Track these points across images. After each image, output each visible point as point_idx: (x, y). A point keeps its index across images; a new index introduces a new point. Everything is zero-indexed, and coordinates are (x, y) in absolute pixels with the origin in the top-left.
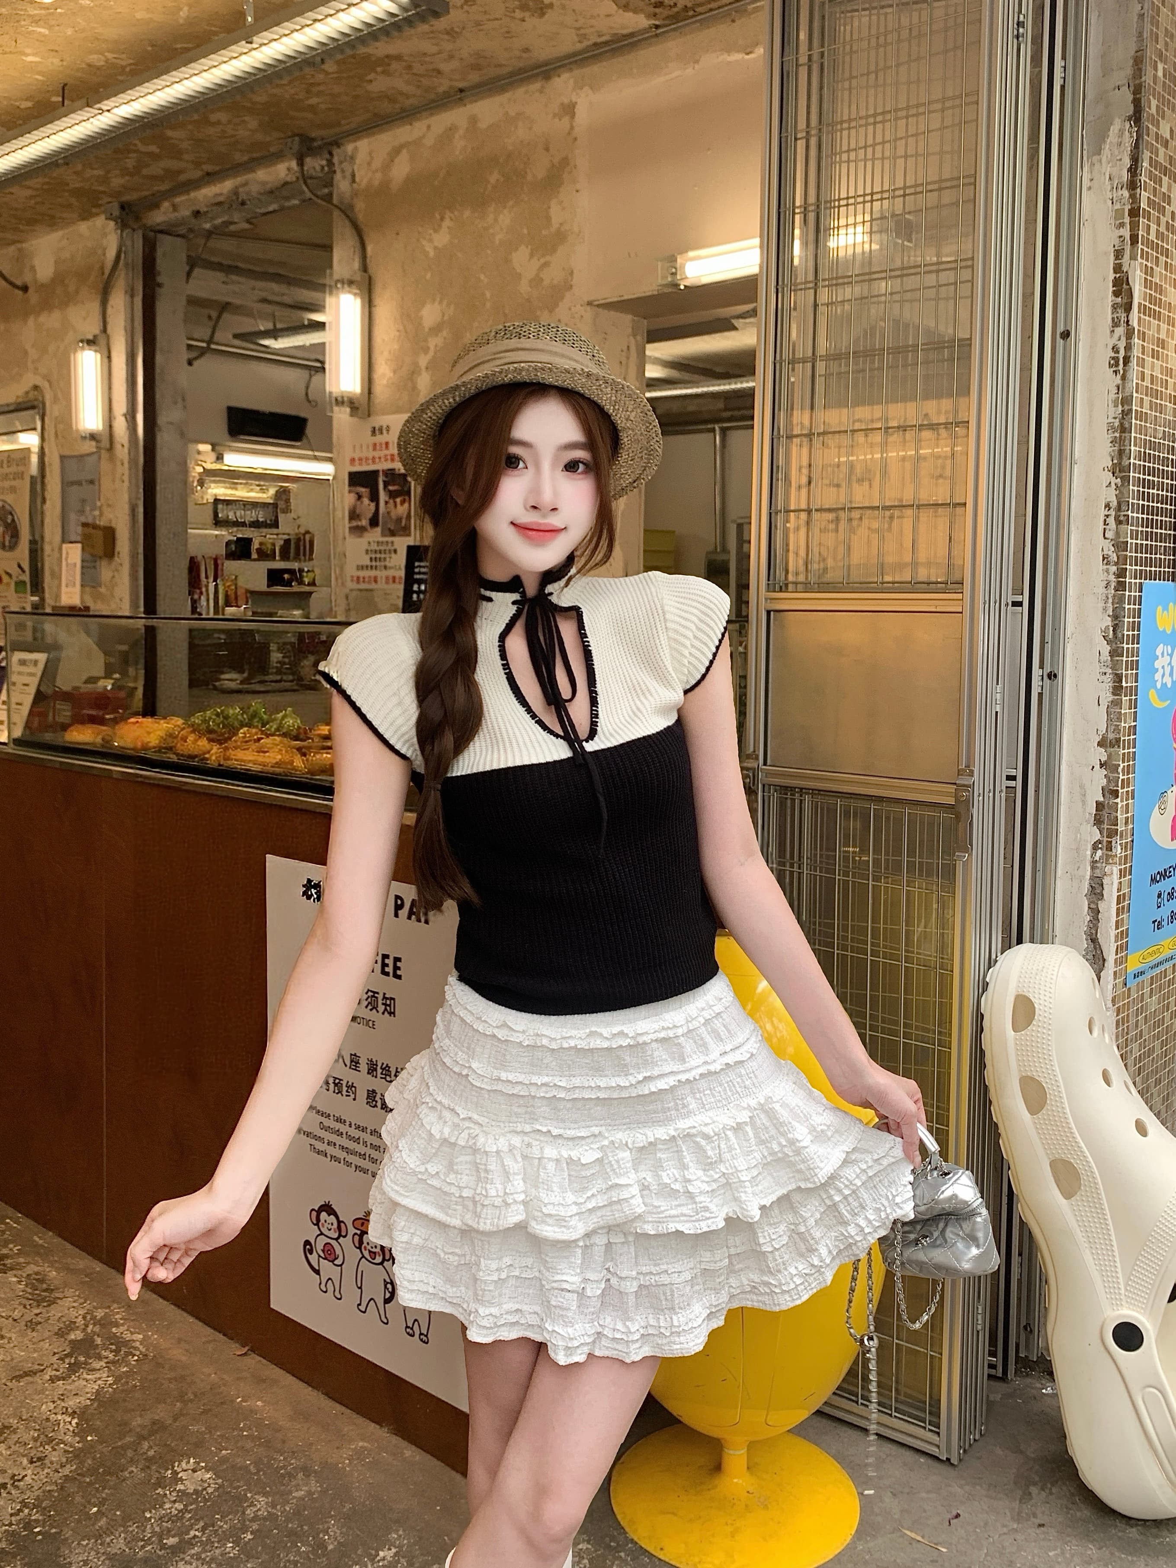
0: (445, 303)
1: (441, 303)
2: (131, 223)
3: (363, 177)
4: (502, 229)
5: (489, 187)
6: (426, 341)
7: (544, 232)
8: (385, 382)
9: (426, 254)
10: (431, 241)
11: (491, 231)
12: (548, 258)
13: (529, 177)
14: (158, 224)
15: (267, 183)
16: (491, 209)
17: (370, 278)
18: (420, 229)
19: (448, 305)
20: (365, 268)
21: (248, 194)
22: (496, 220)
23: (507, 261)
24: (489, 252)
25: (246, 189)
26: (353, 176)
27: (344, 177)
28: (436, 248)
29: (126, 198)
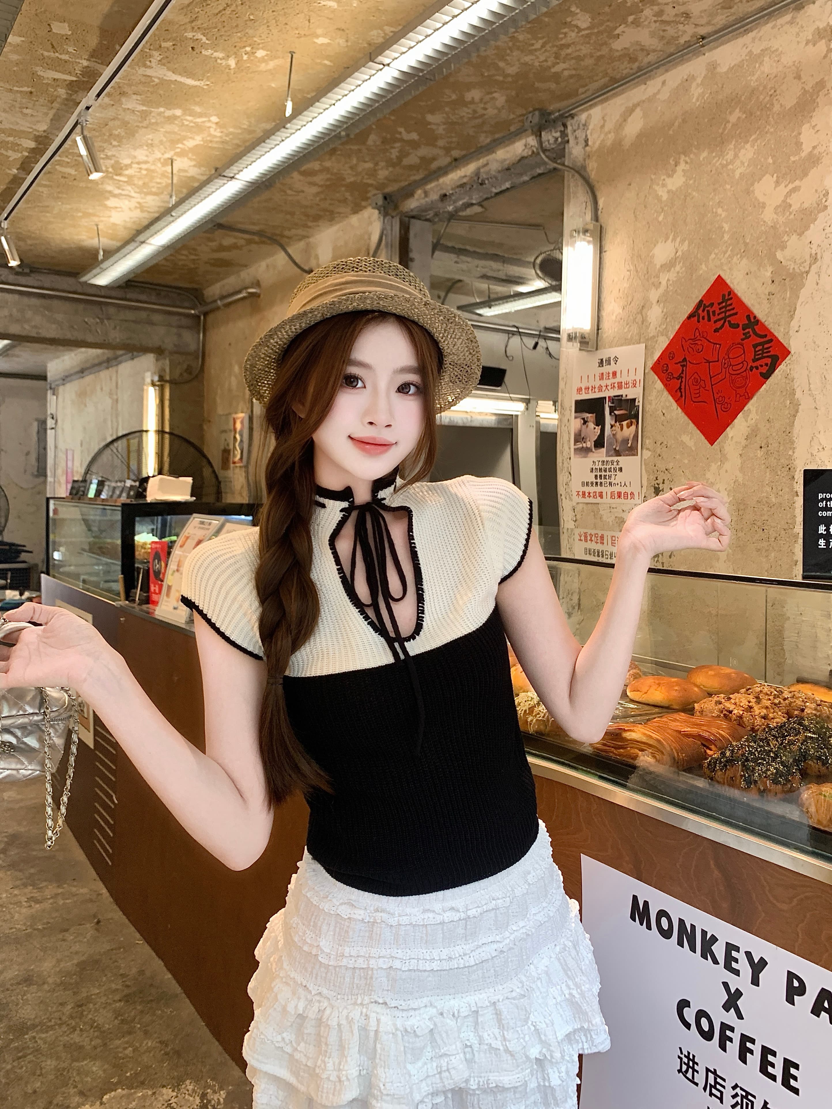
0: (678, 240)
1: (674, 240)
2: (390, 211)
3: (595, 140)
4: (742, 163)
5: (729, 126)
6: (658, 277)
7: (792, 159)
8: (614, 317)
9: (659, 198)
10: (664, 185)
11: (730, 167)
12: (797, 183)
13: (777, 108)
14: (412, 210)
15: (505, 160)
16: (732, 146)
17: (601, 227)
18: (653, 177)
19: (682, 241)
20: (596, 218)
21: (488, 173)
22: (736, 156)
23: (748, 192)
24: (728, 187)
25: (486, 169)
26: (586, 141)
27: (577, 143)
28: (669, 192)
29: (388, 190)
